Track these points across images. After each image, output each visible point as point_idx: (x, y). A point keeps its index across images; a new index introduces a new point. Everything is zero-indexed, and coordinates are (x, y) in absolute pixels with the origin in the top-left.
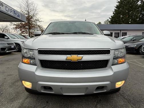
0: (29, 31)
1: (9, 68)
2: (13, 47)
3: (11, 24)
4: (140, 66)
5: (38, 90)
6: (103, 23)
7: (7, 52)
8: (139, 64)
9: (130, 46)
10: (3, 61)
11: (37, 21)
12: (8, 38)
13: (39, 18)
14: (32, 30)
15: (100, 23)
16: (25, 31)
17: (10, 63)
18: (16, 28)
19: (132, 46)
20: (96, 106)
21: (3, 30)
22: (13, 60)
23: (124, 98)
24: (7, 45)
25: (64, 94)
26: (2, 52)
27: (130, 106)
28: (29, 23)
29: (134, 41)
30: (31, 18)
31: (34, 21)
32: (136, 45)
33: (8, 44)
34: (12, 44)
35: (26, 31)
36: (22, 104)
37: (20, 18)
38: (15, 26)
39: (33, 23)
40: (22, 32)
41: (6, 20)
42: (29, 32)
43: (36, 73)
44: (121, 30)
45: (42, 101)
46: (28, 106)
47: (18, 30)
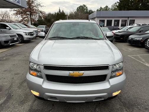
0: (31, 17)
1: (14, 64)
2: (15, 39)
3: (11, 10)
4: (143, 63)
5: (44, 98)
6: (110, 7)
7: (10, 44)
8: (142, 61)
9: (136, 39)
10: (8, 56)
11: (38, 6)
12: (10, 29)
13: (40, 3)
14: (34, 16)
15: (107, 7)
16: (26, 17)
17: (15, 58)
18: (17, 14)
19: (138, 39)
20: (95, 109)
21: (2, 16)
22: (18, 54)
23: (121, 101)
24: (10, 38)
25: (67, 102)
26: (6, 44)
27: (125, 110)
28: (30, 8)
29: (140, 32)
30: (32, 3)
31: (36, 6)
32: (142, 38)
33: (11, 36)
34: (15, 36)
35: (28, 17)
36: (31, 107)
37: (20, 5)
38: (15, 12)
39: (34, 8)
40: (23, 19)
41: (5, 6)
42: (31, 19)
43: (42, 86)
44: (128, 17)
45: (48, 103)
46: (36, 109)
47: (19, 16)
